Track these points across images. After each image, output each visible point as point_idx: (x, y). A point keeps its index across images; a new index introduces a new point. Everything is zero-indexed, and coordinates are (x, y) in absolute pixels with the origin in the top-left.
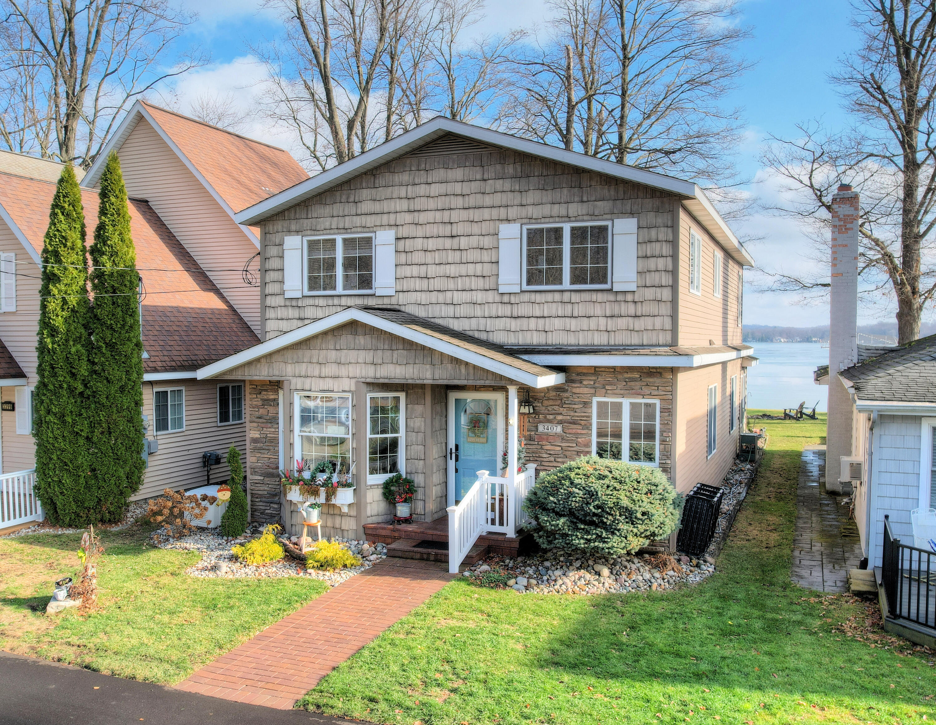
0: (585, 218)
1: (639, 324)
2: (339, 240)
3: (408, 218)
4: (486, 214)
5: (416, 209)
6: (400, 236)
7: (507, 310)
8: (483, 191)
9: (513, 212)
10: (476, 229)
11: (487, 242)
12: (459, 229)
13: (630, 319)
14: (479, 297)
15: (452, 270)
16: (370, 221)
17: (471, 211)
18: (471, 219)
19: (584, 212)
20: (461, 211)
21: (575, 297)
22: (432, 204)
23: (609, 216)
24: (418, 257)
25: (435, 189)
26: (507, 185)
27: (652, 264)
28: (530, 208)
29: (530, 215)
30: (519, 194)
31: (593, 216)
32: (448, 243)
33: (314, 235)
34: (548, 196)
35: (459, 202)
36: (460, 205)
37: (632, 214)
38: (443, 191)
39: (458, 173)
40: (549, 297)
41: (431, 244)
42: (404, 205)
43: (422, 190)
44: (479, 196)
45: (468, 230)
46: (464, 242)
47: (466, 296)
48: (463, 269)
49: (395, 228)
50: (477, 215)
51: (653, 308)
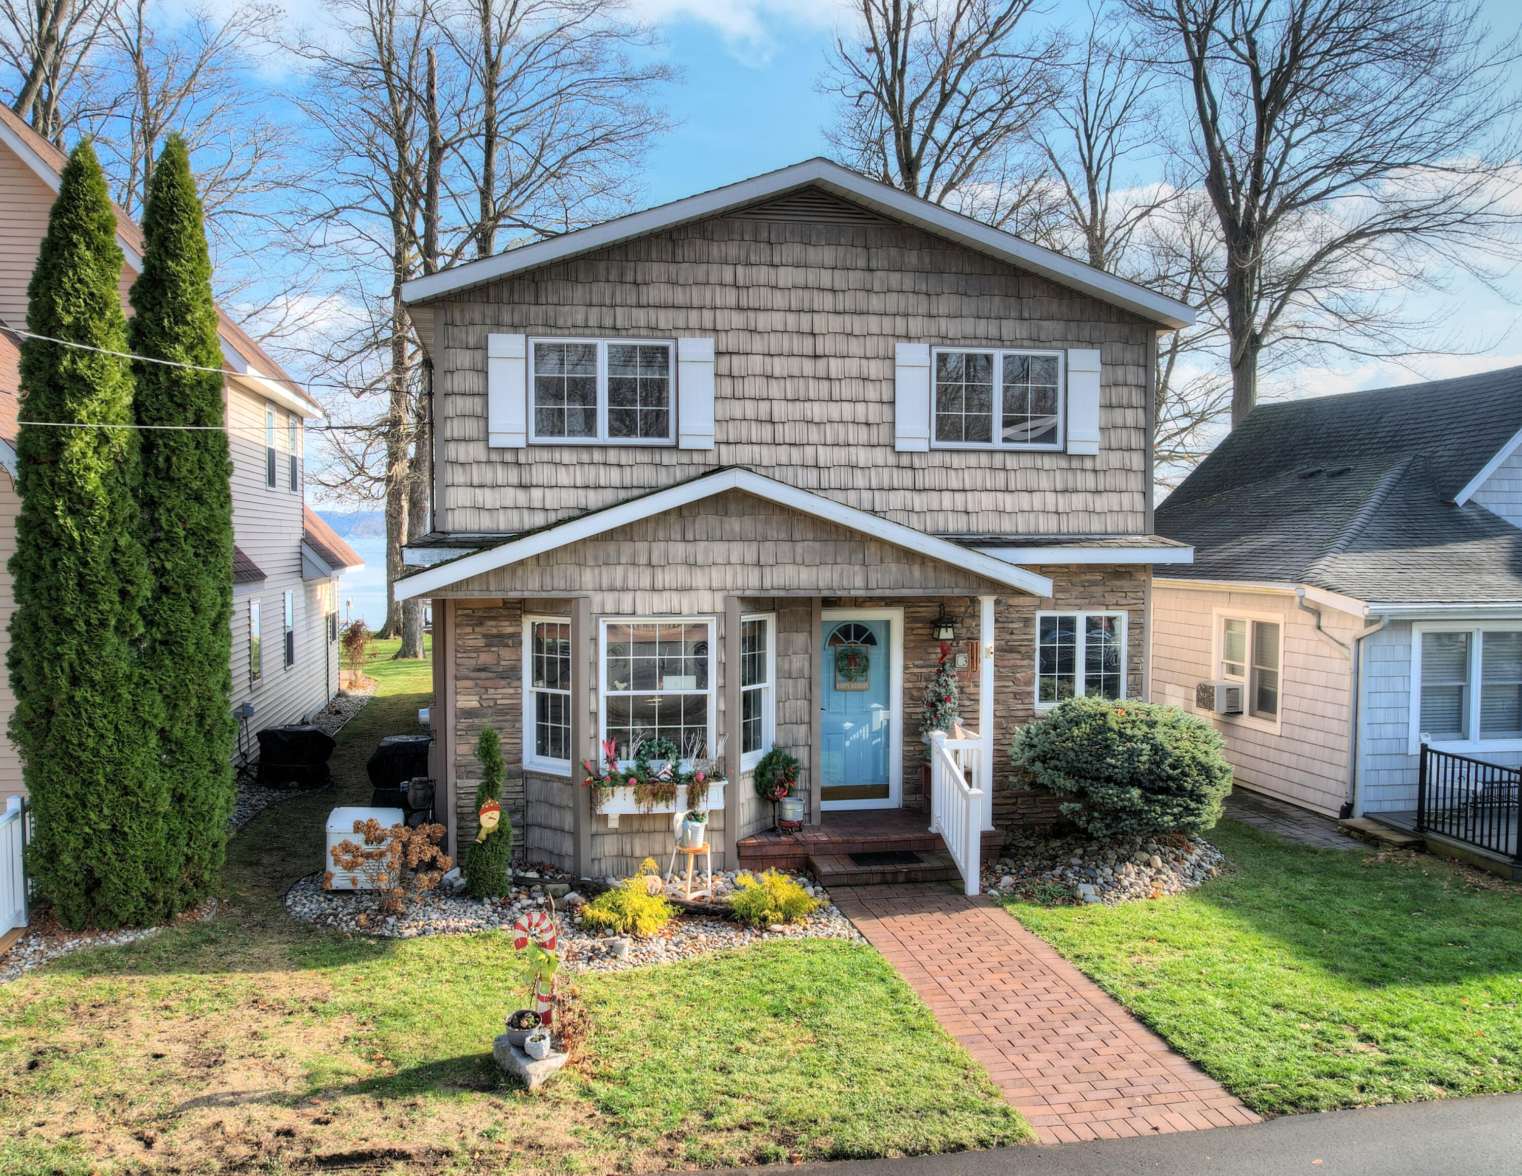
0: (1025, 343)
1: (1101, 502)
3: (738, 320)
4: (873, 324)
5: (751, 305)
6: (722, 348)
7: (907, 478)
8: (868, 286)
9: (916, 325)
10: (855, 347)
11: (874, 369)
12: (825, 345)
13: (1089, 496)
14: (862, 456)
15: (817, 411)
16: (664, 319)
17: (848, 318)
18: (848, 330)
19: (1025, 335)
20: (831, 316)
21: (1011, 462)
22: (779, 300)
23: (1059, 344)
24: (753, 387)
25: (786, 276)
26: (908, 282)
27: (1118, 416)
28: (943, 322)
29: (943, 332)
30: (925, 298)
31: (1036, 341)
32: (808, 366)
33: (551, 335)
34: (970, 305)
35: (828, 301)
36: (829, 305)
37: (1092, 343)
38: (800, 281)
39: (828, 255)
40: (972, 460)
41: (779, 366)
42: (730, 297)
43: (762, 274)
44: (860, 295)
45: (841, 347)
46: (835, 367)
47: (840, 455)
48: (834, 411)
49: (712, 334)
50: (858, 324)
51: (1120, 480)
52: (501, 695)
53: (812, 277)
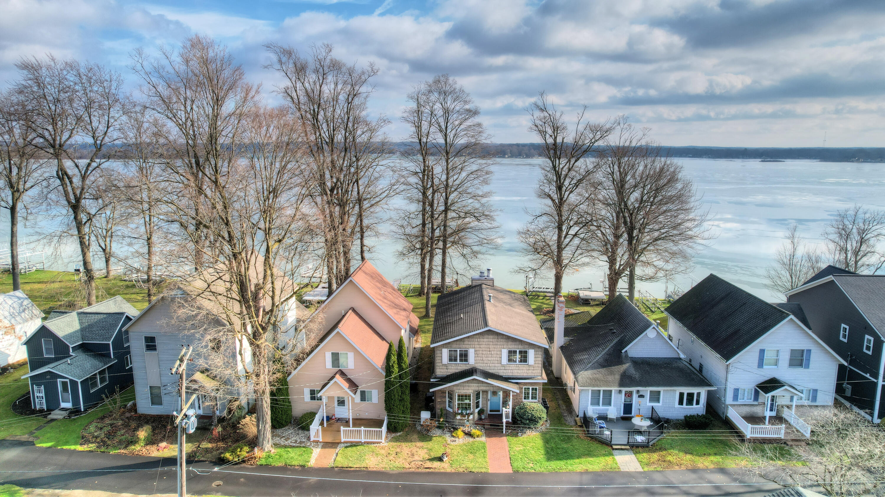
0: (522, 349)
1: (534, 372)
2: (458, 350)
3: (478, 346)
4: (498, 346)
5: (480, 344)
6: (475, 350)
7: (503, 368)
9: (505, 347)
10: (496, 350)
11: (498, 353)
12: (491, 349)
13: (532, 371)
14: (497, 365)
15: (490, 359)
16: (467, 346)
19: (522, 347)
20: (492, 345)
21: (520, 366)
22: (484, 343)
23: (528, 348)
24: (480, 355)
25: (485, 340)
26: (504, 340)
27: (537, 359)
29: (509, 347)
30: (506, 342)
31: (524, 349)
32: (488, 352)
33: (451, 349)
34: (514, 343)
35: (492, 343)
37: (533, 349)
38: (487, 341)
39: (492, 337)
40: (513, 365)
41: (484, 352)
42: (477, 343)
43: (482, 340)
44: (498, 342)
45: (493, 349)
46: (493, 352)
47: (493, 365)
48: (492, 359)
49: (474, 347)
50: (496, 346)
51: (537, 368)
52: (444, 400)
53: (489, 340)
